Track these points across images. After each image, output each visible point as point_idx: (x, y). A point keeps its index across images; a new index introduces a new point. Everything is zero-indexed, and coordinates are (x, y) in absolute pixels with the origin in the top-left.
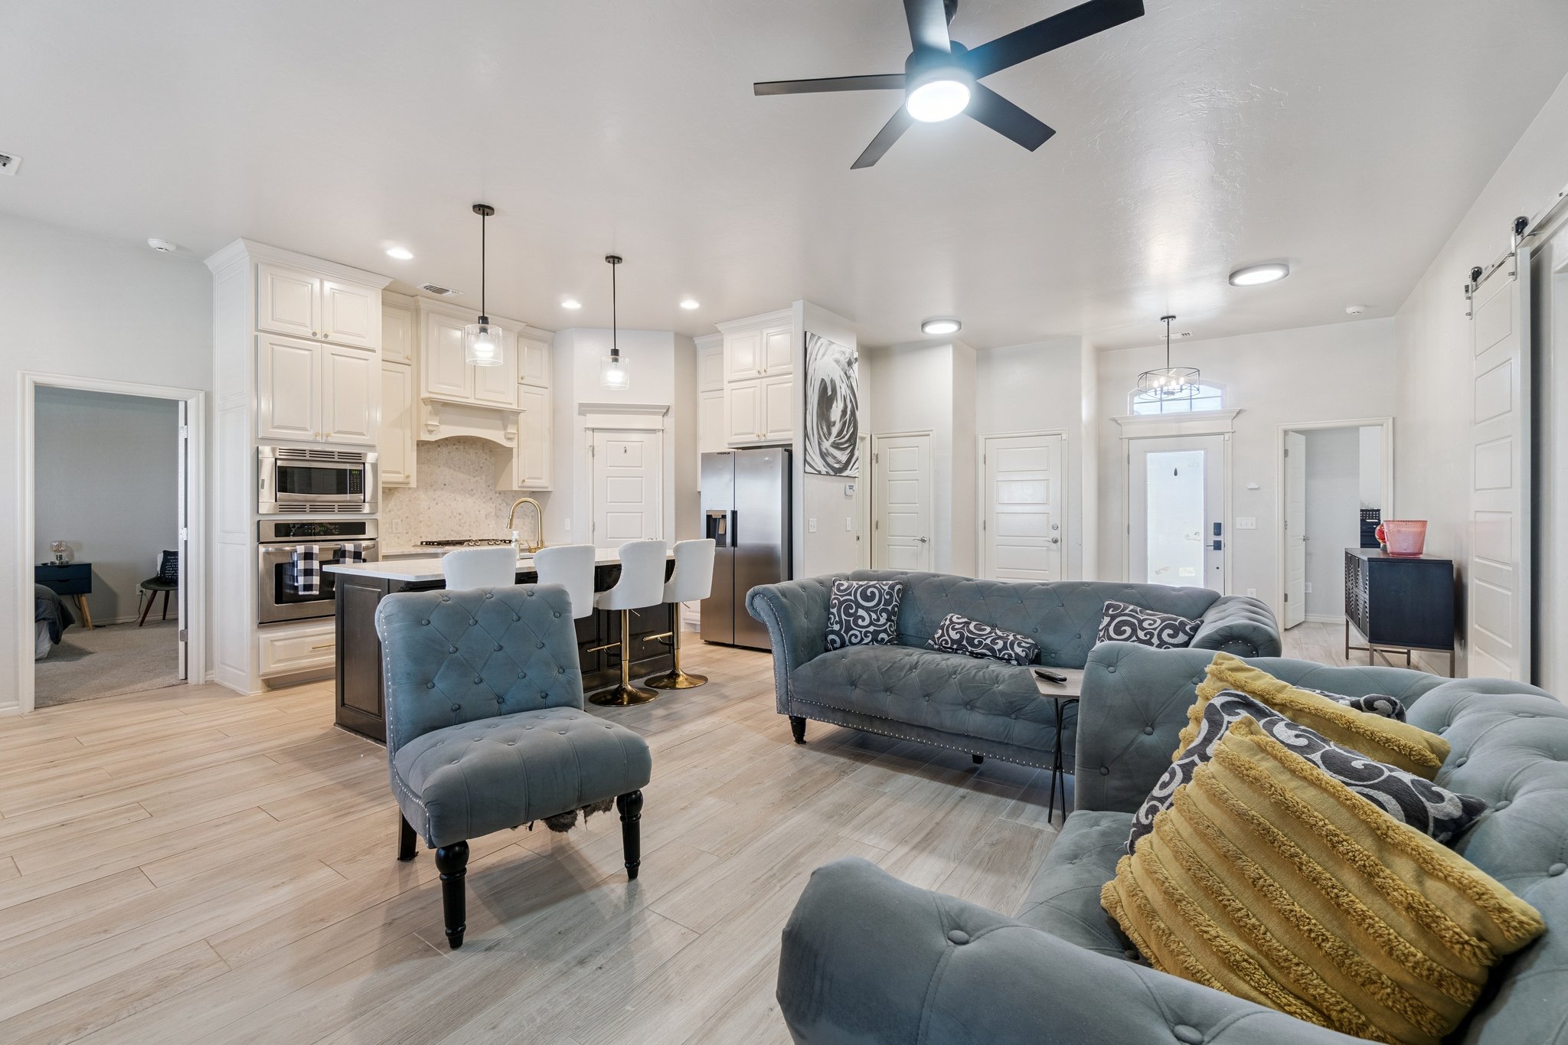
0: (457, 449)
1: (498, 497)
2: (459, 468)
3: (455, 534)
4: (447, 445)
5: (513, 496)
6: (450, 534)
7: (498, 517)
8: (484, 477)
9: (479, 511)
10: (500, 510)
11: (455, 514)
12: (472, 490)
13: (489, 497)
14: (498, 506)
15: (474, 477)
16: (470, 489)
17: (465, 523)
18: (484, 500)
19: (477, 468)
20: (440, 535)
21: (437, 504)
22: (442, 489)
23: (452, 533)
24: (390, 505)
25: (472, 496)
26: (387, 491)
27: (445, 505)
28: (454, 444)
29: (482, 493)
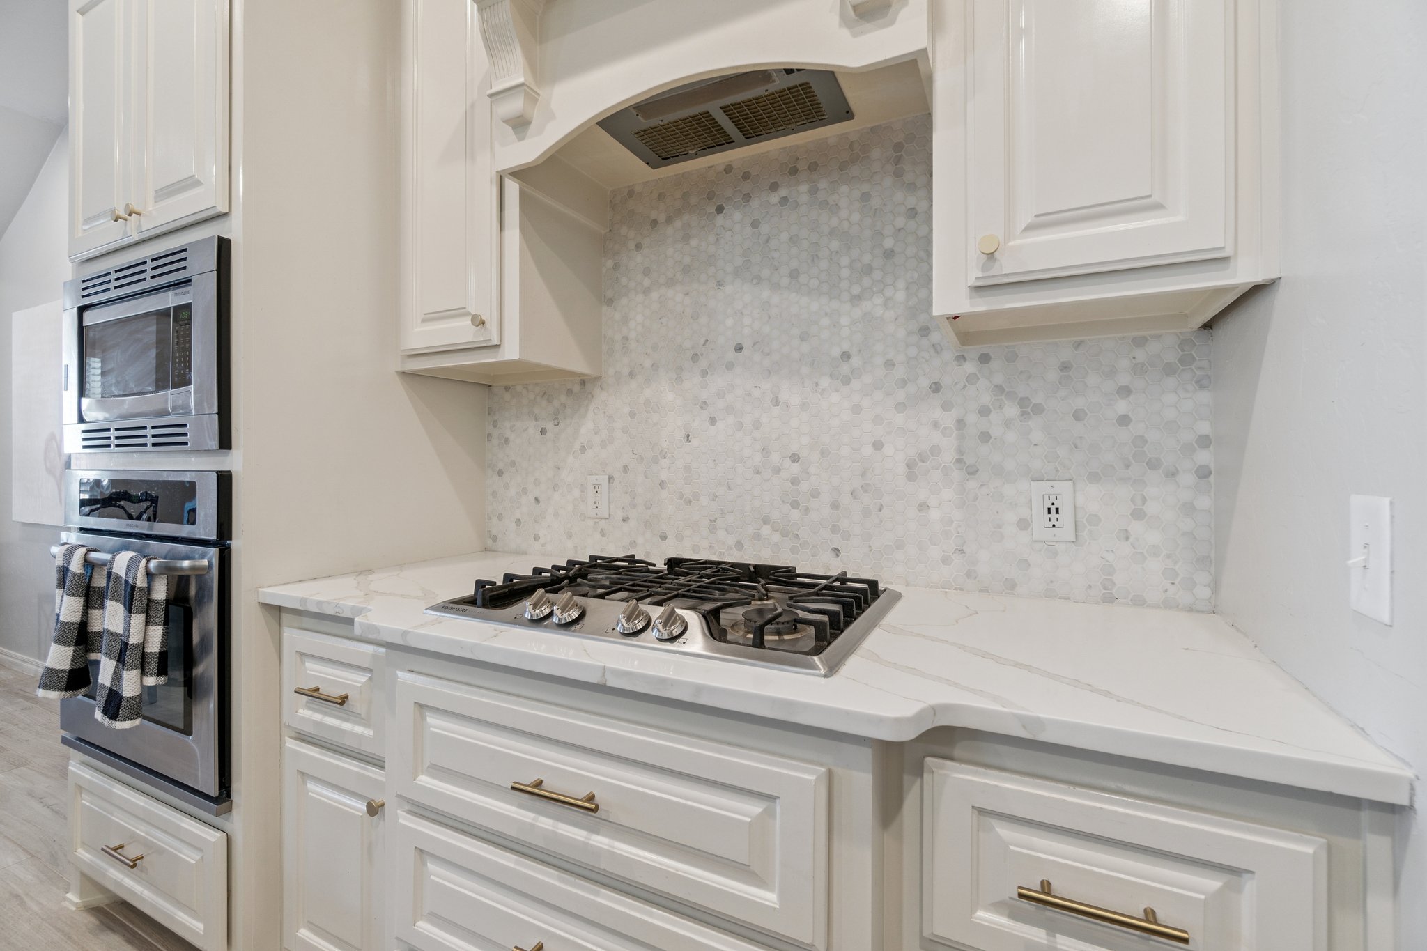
0: (784, 200)
1: (971, 379)
2: (794, 274)
3: (776, 537)
4: (747, 197)
5: (1065, 367)
6: (757, 536)
7: (972, 472)
8: (900, 296)
9: (878, 445)
10: (985, 437)
11: (775, 458)
12: (846, 356)
13: (925, 382)
14: (972, 418)
15: (856, 299)
16: (836, 352)
17: (815, 494)
18: (901, 395)
19: (867, 258)
20: (721, 534)
21: (713, 421)
22: (730, 366)
23: (766, 530)
24: (583, 431)
25: (846, 381)
26: (577, 388)
27: (740, 426)
28: (774, 187)
29: (890, 364)
